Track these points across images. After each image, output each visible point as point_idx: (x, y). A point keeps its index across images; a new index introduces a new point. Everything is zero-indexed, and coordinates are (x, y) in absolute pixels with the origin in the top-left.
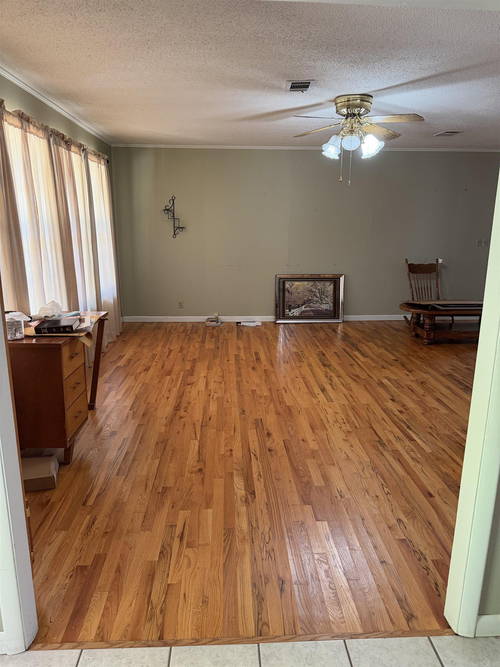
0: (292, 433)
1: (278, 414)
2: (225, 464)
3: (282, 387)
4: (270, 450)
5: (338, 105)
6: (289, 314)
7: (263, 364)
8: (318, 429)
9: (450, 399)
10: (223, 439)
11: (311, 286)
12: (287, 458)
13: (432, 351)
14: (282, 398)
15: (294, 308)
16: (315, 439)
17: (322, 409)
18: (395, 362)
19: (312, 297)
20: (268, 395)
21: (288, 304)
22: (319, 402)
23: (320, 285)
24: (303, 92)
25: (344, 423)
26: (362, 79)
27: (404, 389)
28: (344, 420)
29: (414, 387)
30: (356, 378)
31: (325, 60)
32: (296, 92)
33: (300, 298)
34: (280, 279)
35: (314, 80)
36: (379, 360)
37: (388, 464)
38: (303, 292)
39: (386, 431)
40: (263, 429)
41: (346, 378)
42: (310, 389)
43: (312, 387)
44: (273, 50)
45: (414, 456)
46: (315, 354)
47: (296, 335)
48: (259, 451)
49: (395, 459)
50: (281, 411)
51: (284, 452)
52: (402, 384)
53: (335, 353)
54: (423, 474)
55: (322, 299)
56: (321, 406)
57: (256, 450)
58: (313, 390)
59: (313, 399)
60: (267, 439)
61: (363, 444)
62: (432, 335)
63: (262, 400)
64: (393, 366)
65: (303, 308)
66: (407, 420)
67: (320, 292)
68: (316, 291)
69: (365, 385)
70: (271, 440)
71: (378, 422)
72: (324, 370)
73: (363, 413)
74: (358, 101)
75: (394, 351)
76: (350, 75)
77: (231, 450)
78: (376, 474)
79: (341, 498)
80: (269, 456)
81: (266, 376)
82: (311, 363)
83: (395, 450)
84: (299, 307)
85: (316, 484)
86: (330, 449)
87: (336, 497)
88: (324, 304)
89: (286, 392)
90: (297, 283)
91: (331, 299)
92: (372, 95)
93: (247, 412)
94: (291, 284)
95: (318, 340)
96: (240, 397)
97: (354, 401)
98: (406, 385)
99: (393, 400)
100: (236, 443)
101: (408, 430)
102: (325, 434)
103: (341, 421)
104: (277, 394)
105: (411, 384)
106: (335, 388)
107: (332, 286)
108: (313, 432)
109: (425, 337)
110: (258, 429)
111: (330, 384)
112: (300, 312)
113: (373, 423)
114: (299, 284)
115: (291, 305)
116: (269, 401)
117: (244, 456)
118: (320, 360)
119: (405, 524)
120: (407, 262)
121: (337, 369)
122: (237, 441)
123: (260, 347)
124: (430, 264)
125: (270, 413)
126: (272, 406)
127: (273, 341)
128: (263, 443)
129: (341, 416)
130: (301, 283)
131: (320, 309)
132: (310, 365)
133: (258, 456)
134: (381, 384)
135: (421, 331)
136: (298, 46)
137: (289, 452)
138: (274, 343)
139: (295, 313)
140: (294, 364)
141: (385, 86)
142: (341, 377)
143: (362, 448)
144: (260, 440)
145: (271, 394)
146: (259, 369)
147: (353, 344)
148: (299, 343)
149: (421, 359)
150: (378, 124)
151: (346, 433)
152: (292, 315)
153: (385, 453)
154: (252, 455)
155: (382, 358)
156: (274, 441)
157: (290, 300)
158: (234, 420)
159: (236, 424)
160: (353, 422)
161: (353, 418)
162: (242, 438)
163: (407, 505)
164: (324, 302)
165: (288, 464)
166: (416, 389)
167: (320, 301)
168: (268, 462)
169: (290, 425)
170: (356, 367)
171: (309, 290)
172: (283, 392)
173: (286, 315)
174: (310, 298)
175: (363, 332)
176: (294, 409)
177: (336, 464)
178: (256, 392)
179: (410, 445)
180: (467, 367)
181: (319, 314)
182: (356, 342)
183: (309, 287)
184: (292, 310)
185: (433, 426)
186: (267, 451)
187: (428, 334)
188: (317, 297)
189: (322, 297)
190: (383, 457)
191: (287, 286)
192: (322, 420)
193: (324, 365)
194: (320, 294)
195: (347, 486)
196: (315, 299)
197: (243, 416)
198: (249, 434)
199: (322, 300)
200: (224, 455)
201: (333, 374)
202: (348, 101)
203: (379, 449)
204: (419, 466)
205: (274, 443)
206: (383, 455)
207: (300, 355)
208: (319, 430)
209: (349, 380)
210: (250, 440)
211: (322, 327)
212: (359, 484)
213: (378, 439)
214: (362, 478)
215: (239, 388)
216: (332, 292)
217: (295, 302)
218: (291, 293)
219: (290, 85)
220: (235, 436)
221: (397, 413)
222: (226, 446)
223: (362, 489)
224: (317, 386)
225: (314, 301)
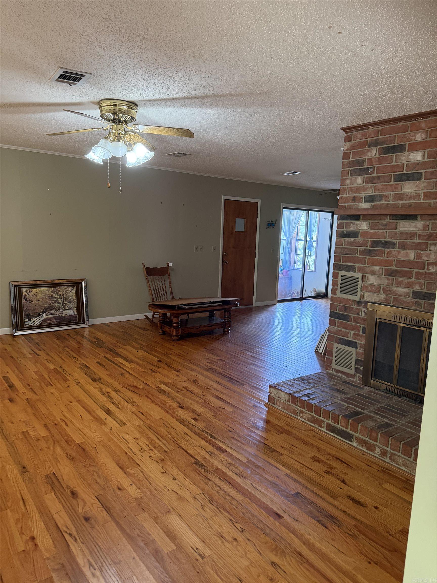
0: (101, 482)
1: (73, 459)
2: (34, 565)
3: (59, 420)
4: (87, 519)
5: (103, 108)
6: (28, 324)
7: (21, 391)
8: (128, 468)
9: (226, 394)
10: (12, 523)
11: (51, 292)
12: (113, 524)
13: (184, 346)
14: (67, 435)
15: (35, 316)
16: (132, 483)
17: (120, 438)
18: (160, 363)
19: (53, 304)
20: (47, 435)
21: (27, 313)
22: (111, 430)
23: (61, 290)
24: (71, 86)
25: (152, 450)
26: (141, 84)
27: (183, 392)
28: (150, 446)
29: (191, 388)
30: (134, 389)
31: (118, 52)
32: (63, 84)
33: (40, 306)
34: (15, 286)
35: (91, 74)
36: (144, 363)
37: (220, 489)
38: (43, 299)
39: (195, 448)
40: (63, 488)
41: (124, 392)
42: (93, 414)
43: (94, 411)
44: (64, 20)
45: (237, 471)
46: (77, 368)
47: (44, 348)
48: (72, 526)
49: (223, 481)
50: (74, 454)
51: (105, 515)
52: (179, 387)
53: (98, 362)
54: (257, 492)
55: (64, 304)
56: (116, 434)
57: (68, 526)
58: (97, 415)
59: (103, 427)
60: (74, 502)
61: (183, 472)
62: (180, 331)
63: (43, 444)
64: (160, 368)
65: (44, 316)
66: (205, 427)
67: (62, 298)
68: (57, 297)
69: (147, 396)
70: (81, 503)
71: (182, 438)
72: (97, 386)
73: (162, 430)
74: (124, 107)
75: (152, 352)
76: (132, 77)
77: (33, 538)
78: (218, 508)
79: (203, 559)
80: (89, 529)
81: (32, 408)
82: (77, 379)
83: (217, 469)
84: (39, 316)
85: (166, 551)
86: (154, 491)
87: (197, 560)
88: (67, 309)
89: (66, 424)
90: (35, 290)
91: (74, 304)
92: (138, 105)
93: (30, 467)
94: (28, 291)
95: (72, 350)
96: (10, 446)
97: (147, 419)
98: (183, 387)
99: (181, 407)
100: (35, 523)
101: (212, 439)
102: (139, 471)
103: (146, 448)
104: (58, 430)
105: (187, 385)
106: (120, 407)
107: (74, 291)
108: (125, 473)
109: (174, 334)
110: (56, 490)
111: (112, 403)
112: (41, 321)
113: (179, 441)
114: (38, 290)
115: (30, 314)
116: (52, 443)
117: (55, 542)
118: (86, 374)
119: (281, 566)
120: (144, 266)
121: (109, 382)
122: (34, 519)
123: (7, 369)
124: (163, 267)
125: (61, 461)
126: (58, 449)
127: (20, 359)
128: (72, 510)
129: (143, 442)
130: (40, 290)
131: (64, 315)
132: (78, 383)
133: (75, 533)
134: (161, 391)
135: (169, 329)
136: (98, 24)
137: (111, 513)
138: (22, 360)
139: (35, 322)
140: (60, 385)
141: (158, 97)
142: (120, 392)
143: (185, 477)
144: (67, 507)
145: (50, 432)
146: (18, 399)
147: (111, 350)
148: (52, 357)
149: (179, 357)
150: (140, 134)
151: (159, 462)
152: (32, 325)
153: (210, 476)
154: (67, 536)
155: (146, 361)
156: (85, 503)
157: (28, 308)
158: (16, 485)
159: (22, 492)
160: (159, 446)
161: (157, 441)
162: (40, 512)
163: (267, 538)
164: (67, 308)
165: (119, 532)
166: (193, 389)
167: (63, 307)
168: (93, 538)
169: (94, 471)
170: (127, 375)
171: (50, 296)
172: (63, 424)
173: (25, 325)
174: (52, 304)
175: (114, 335)
176: (88, 446)
177: (172, 510)
178: (28, 433)
179: (226, 458)
180: (219, 358)
181: (62, 321)
182: (113, 347)
183: (49, 293)
184: (31, 319)
185: (231, 429)
186: (84, 522)
187: (177, 331)
188: (58, 303)
189: (64, 302)
190: (211, 482)
191: (24, 293)
192: (126, 454)
193: (95, 380)
194: (62, 299)
195: (200, 538)
196: (57, 305)
197: (27, 475)
198: (49, 503)
199: (65, 306)
200: (24, 550)
201: (109, 390)
202: (115, 105)
203: (201, 472)
204: (248, 482)
205: (86, 505)
206: (209, 480)
207: (61, 373)
208: (130, 469)
209: (129, 394)
210: (53, 513)
211: (69, 335)
212: (209, 529)
213: (193, 461)
214: (207, 519)
215: (3, 433)
216: (74, 297)
217: (34, 310)
218: (29, 300)
219: (61, 72)
220: (29, 512)
221: (193, 422)
222: (22, 533)
223: (216, 535)
224: (99, 408)
225: (56, 307)
